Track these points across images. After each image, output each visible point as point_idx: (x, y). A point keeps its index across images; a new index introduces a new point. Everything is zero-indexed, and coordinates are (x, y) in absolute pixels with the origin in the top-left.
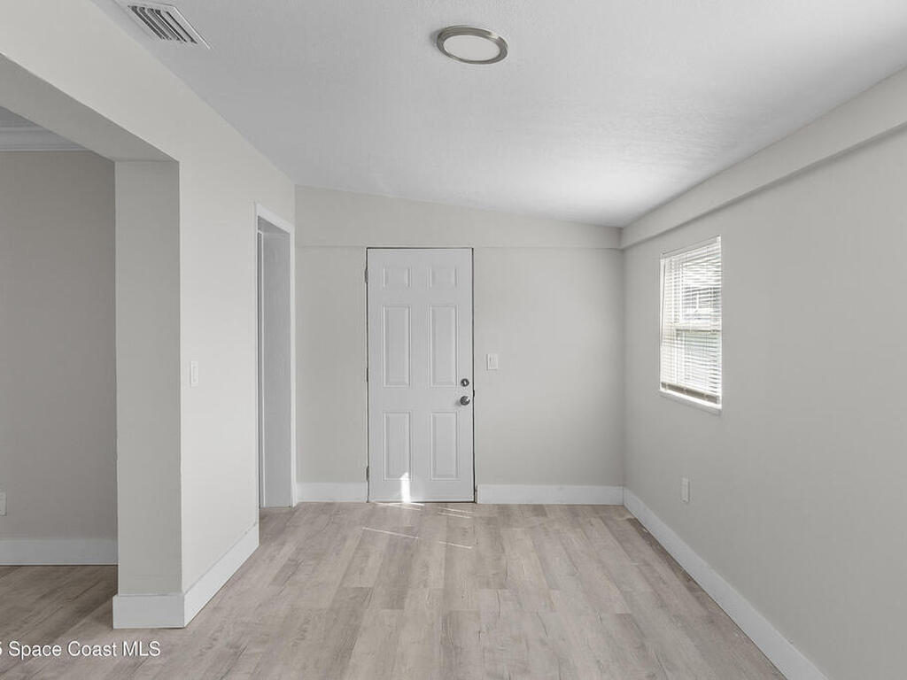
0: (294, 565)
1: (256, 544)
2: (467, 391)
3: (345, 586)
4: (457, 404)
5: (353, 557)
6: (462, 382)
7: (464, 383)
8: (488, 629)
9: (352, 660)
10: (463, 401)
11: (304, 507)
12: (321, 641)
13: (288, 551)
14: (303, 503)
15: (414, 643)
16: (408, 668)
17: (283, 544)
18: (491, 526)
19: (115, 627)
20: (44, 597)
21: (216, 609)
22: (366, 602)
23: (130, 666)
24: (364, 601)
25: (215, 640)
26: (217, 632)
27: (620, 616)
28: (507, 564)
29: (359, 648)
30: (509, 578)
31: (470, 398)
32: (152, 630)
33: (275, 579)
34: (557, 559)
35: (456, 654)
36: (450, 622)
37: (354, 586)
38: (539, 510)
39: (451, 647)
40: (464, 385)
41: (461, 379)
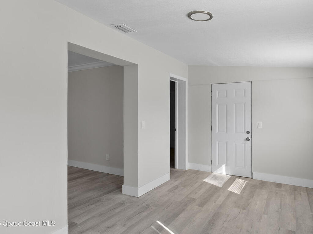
0: (177, 187)
1: (169, 179)
2: (249, 136)
3: (188, 196)
4: (245, 140)
5: (196, 188)
6: (247, 132)
7: (248, 132)
8: (229, 221)
9: (178, 218)
10: (248, 139)
11: (190, 171)
12: (172, 210)
13: (177, 183)
14: (190, 169)
15: (200, 218)
16: (193, 225)
17: (177, 181)
18: (253, 188)
19: (123, 193)
20: (112, 183)
21: (149, 195)
22: (192, 203)
23: (121, 204)
24: (191, 202)
25: (144, 202)
26: (146, 200)
27: (289, 231)
28: (251, 201)
29: (182, 215)
30: (249, 206)
31: (250, 138)
32: (131, 196)
33: (169, 190)
34: (275, 204)
35: (212, 226)
36: (216, 215)
37: (191, 197)
38: (279, 185)
39: (212, 223)
40: (247, 133)
41: (247, 131)
